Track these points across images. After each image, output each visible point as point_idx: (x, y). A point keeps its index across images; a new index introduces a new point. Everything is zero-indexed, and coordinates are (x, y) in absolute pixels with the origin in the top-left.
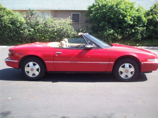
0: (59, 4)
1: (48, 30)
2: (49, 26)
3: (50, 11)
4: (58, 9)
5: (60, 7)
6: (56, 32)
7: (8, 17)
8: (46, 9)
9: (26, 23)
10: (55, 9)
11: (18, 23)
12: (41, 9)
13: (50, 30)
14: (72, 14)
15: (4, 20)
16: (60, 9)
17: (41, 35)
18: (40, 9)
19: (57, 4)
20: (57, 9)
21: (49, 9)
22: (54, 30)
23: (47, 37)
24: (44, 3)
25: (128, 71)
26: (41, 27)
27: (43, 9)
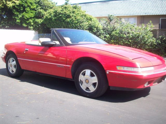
0: (146, 9)
1: (122, 36)
2: (124, 32)
3: (137, 17)
4: (145, 15)
5: (147, 12)
6: (131, 39)
7: (87, 23)
8: (132, 15)
9: (103, 29)
10: (142, 15)
11: (94, 29)
12: (127, 15)
13: (125, 36)
14: (161, 19)
15: (83, 26)
16: (147, 14)
17: (115, 41)
18: (125, 15)
19: (144, 9)
20: (143, 15)
21: (135, 15)
22: (129, 36)
23: (121, 44)
24: (130, 8)
25: (89, 81)
26: (116, 33)
27: (129, 15)
